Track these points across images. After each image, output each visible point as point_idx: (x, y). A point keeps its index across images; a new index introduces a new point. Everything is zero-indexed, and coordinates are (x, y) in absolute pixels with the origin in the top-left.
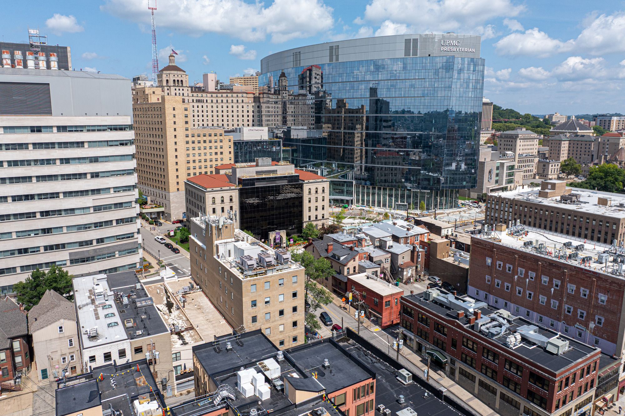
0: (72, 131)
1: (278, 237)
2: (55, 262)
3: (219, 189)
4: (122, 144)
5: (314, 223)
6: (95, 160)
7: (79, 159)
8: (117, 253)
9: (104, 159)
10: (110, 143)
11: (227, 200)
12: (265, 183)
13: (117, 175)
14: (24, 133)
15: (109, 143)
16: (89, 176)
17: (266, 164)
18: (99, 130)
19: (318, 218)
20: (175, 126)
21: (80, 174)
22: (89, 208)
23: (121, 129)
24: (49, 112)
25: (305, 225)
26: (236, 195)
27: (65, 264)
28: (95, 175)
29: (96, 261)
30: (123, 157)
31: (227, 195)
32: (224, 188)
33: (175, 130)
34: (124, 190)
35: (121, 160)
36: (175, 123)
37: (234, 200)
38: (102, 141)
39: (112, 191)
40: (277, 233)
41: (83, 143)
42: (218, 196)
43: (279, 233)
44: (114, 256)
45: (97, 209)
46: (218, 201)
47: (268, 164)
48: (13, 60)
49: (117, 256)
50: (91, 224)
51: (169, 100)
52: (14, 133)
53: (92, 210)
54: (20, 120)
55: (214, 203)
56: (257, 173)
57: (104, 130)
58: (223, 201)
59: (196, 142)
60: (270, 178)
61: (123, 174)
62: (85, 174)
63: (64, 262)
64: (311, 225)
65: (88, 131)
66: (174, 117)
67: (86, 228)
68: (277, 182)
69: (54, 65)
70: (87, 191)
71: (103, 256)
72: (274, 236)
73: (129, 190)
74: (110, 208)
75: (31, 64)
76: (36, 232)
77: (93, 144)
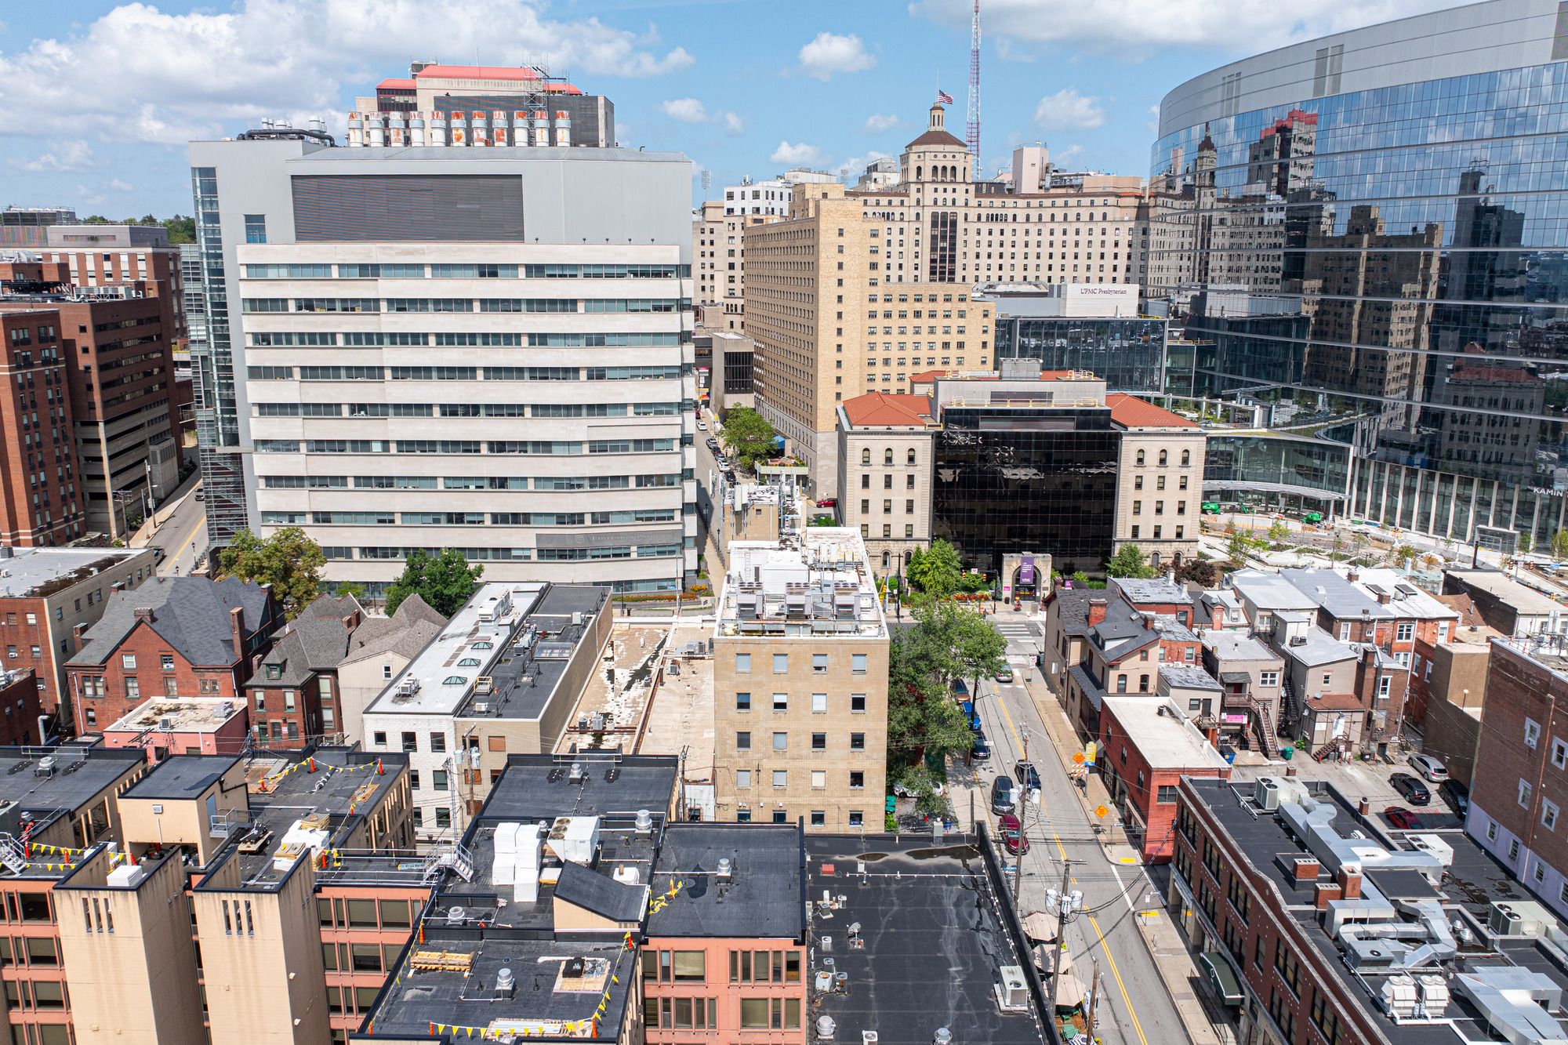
0: (554, 276)
1: (1026, 568)
2: (509, 549)
3: (883, 428)
4: (657, 309)
5: (1145, 549)
6: (597, 340)
7: (565, 336)
8: (634, 549)
9: (616, 340)
10: (632, 306)
11: (900, 458)
12: (1010, 423)
13: (644, 377)
14: (465, 278)
15: (628, 305)
16: (583, 375)
17: (1023, 374)
18: (609, 276)
19: (1163, 536)
20: (841, 274)
21: (566, 370)
22: (580, 443)
23: (657, 275)
24: (518, 235)
25: (1117, 549)
26: (924, 448)
27: (529, 557)
28: (597, 374)
29: (589, 559)
30: (658, 338)
31: (900, 447)
32: (894, 428)
33: (840, 283)
34: (656, 413)
35: (654, 344)
36: (840, 266)
37: (918, 459)
38: (613, 301)
39: (631, 410)
40: (1024, 560)
41: (574, 302)
42: (878, 446)
43: (1030, 561)
44: (628, 555)
45: (599, 447)
46: (877, 458)
47: (1031, 374)
48: (489, 130)
49: (634, 555)
50: (583, 478)
51: (829, 211)
52: (450, 277)
53: (586, 449)
54: (460, 250)
55: (866, 462)
56: (996, 396)
57: (621, 276)
58: (889, 460)
59: (895, 315)
60: (1023, 412)
61: (658, 376)
62: (576, 370)
63: (526, 553)
64: (1133, 552)
65: (586, 276)
66: (841, 251)
67: (572, 486)
68: (1043, 423)
69: (563, 136)
70: (579, 407)
71: (606, 552)
72: (1015, 566)
73: (669, 413)
74: (626, 448)
75: (521, 136)
76: (480, 483)
77: (597, 304)
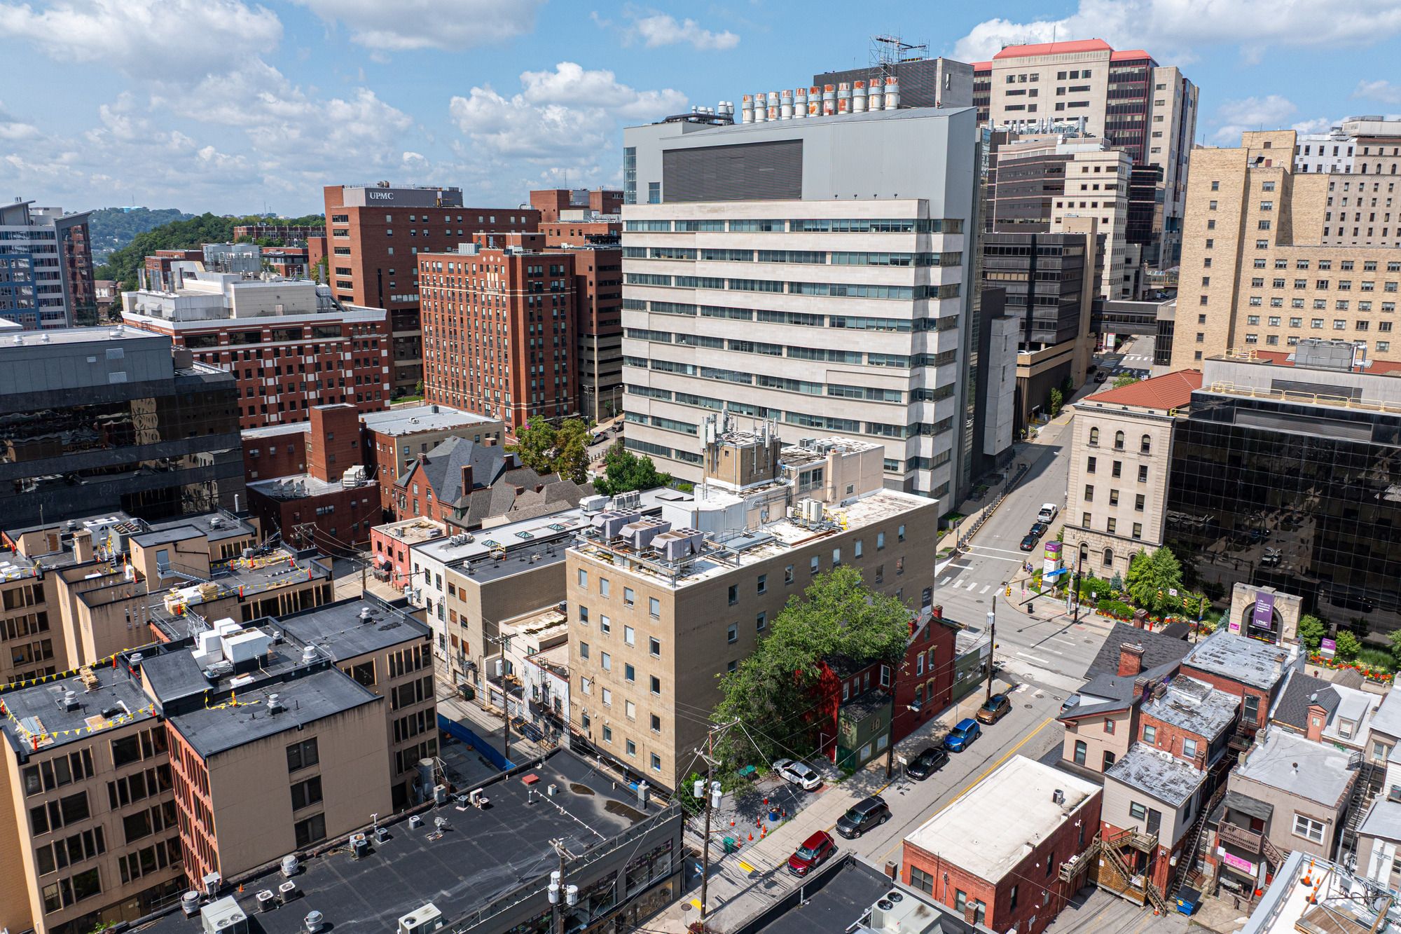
0: (810, 230)
3: (1118, 407)
4: (895, 262)
6: (840, 290)
7: (814, 285)
9: (855, 291)
10: (874, 259)
11: (1132, 443)
13: (878, 328)
14: (749, 231)
15: (870, 259)
16: (827, 321)
18: (854, 230)
21: (814, 316)
22: (820, 385)
23: (896, 229)
26: (1162, 436)
28: (839, 322)
30: (892, 291)
31: (1134, 431)
34: (888, 364)
35: (889, 297)
37: (1154, 448)
38: (855, 253)
39: (865, 359)
40: (1260, 596)
41: (823, 254)
45: (837, 391)
47: (1337, 362)
50: (821, 418)
51: (1201, 162)
52: (741, 231)
53: (825, 391)
54: (747, 208)
56: (1278, 385)
57: (864, 230)
58: (1119, 444)
59: (1289, 284)
61: (891, 329)
62: (822, 317)
65: (835, 230)
66: (1213, 208)
67: (812, 424)
69: (891, 101)
70: (822, 351)
72: (1247, 600)
73: (901, 365)
74: (859, 395)
75: (858, 104)
77: (842, 257)
